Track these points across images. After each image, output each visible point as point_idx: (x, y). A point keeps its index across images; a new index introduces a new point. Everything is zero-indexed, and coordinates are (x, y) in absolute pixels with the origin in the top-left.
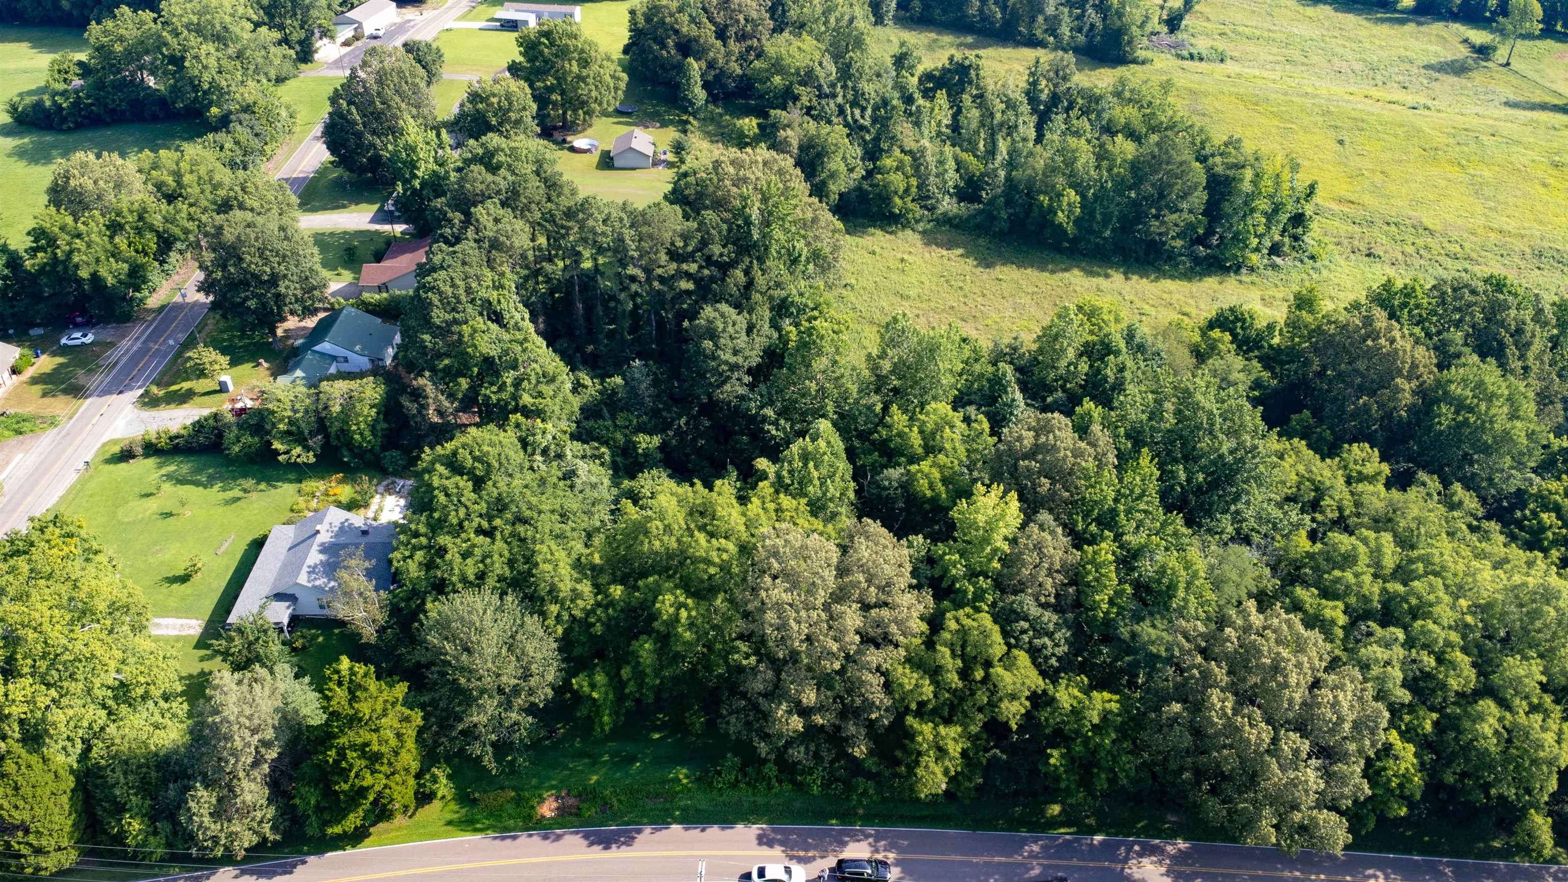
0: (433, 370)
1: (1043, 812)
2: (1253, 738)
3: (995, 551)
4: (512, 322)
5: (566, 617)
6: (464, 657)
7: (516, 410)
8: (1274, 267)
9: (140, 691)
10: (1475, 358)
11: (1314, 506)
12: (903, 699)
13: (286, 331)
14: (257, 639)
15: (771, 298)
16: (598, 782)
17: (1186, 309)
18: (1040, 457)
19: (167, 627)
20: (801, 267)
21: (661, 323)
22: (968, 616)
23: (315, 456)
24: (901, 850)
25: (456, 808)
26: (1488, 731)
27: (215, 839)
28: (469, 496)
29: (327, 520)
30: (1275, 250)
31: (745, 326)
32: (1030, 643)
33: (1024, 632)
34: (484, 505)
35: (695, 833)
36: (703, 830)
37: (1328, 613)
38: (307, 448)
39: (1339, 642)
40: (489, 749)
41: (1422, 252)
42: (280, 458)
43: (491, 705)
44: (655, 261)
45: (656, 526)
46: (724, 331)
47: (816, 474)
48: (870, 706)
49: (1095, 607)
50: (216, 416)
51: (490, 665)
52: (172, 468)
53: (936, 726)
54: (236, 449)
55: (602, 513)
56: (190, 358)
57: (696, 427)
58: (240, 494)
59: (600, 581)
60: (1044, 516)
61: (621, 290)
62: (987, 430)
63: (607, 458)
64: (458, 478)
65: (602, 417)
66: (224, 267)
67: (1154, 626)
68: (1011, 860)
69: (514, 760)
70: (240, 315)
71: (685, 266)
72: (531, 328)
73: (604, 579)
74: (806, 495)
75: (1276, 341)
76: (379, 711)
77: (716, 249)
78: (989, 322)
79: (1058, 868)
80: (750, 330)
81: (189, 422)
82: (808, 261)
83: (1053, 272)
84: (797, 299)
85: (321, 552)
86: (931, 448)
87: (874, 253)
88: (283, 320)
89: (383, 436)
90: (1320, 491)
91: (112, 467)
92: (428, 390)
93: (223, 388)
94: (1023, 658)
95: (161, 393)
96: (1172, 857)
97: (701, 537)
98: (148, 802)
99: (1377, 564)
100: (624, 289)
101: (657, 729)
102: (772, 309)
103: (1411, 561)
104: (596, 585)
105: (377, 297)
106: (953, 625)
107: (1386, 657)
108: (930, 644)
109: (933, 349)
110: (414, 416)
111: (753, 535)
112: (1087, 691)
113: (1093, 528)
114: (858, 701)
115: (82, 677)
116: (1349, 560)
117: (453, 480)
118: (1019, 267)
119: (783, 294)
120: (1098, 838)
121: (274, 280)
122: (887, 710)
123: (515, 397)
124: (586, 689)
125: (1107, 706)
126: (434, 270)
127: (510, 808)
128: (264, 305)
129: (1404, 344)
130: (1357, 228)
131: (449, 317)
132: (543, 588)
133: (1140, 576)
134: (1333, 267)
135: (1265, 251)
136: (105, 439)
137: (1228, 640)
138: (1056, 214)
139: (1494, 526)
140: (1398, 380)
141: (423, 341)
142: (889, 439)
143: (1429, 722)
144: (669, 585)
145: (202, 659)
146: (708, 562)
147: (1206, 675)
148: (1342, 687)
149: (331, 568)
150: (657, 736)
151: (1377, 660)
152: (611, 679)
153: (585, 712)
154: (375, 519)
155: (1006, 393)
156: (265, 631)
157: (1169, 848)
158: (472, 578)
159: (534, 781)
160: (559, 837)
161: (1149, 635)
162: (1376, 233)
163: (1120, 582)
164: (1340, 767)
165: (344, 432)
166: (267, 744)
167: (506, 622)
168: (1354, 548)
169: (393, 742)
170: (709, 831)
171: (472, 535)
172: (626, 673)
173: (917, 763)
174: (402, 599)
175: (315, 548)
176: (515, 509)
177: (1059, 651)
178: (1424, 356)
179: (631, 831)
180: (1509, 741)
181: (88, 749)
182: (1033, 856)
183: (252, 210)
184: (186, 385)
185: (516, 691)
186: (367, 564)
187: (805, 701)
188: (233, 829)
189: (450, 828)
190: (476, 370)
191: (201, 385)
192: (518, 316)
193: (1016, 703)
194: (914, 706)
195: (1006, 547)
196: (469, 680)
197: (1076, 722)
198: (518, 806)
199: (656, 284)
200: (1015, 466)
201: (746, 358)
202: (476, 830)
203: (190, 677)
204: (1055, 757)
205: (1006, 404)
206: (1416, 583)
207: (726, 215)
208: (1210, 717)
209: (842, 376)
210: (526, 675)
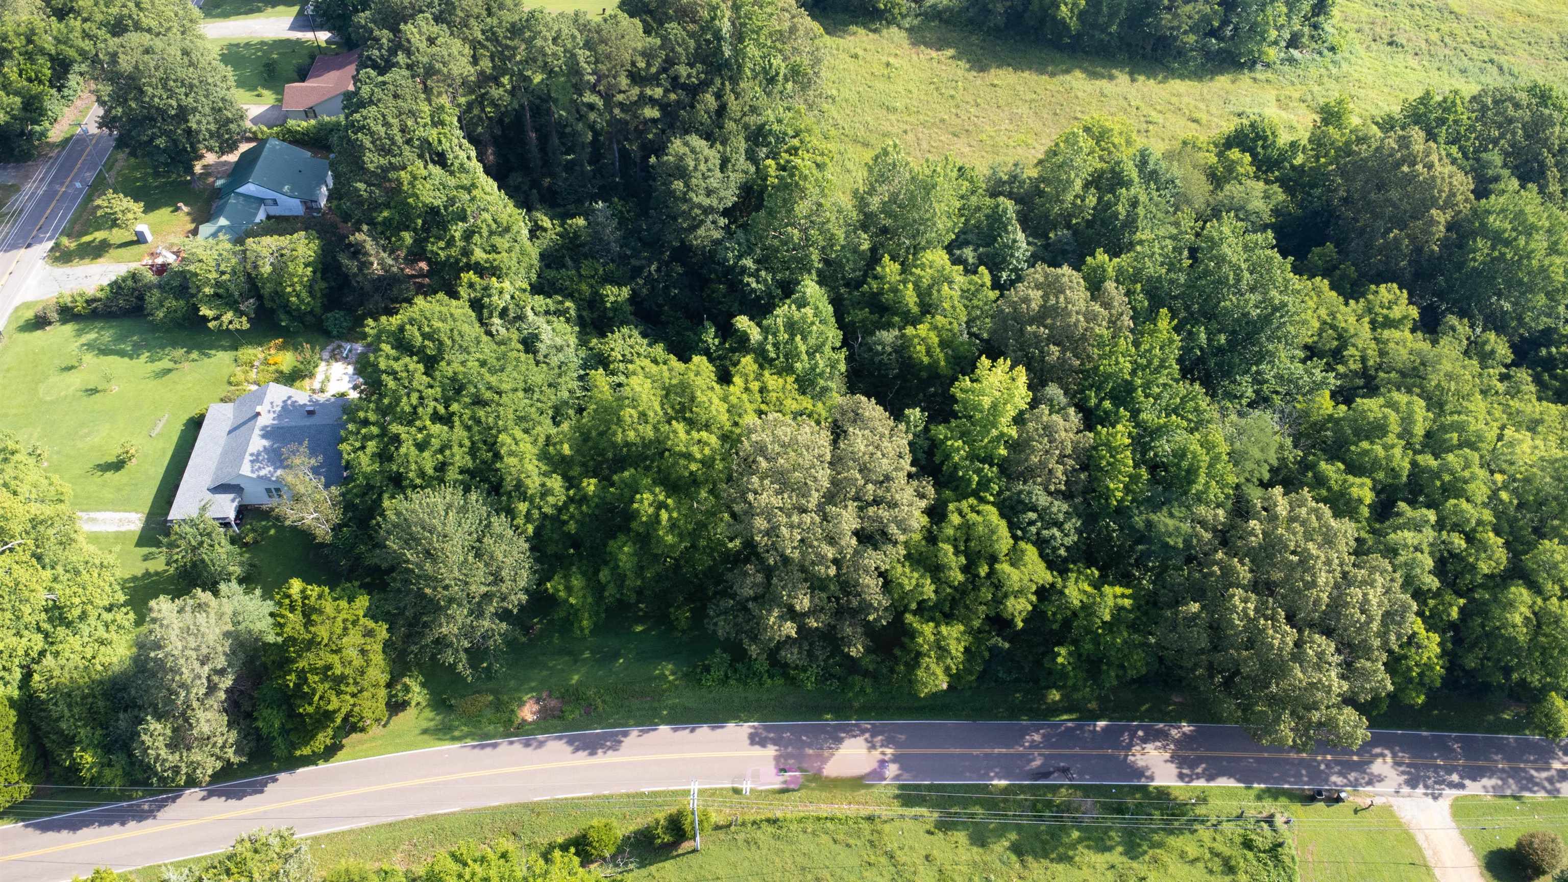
0: (372, 223)
1: (1044, 697)
2: (1276, 643)
3: (1002, 434)
4: (456, 165)
5: (536, 513)
6: (428, 566)
7: (468, 267)
8: (1292, 61)
9: (76, 612)
10: (1515, 183)
11: (1337, 355)
12: (903, 598)
13: (205, 167)
14: (201, 543)
15: (746, 127)
16: (580, 682)
17: (1197, 115)
18: (1049, 321)
19: (104, 521)
20: (779, 87)
21: (624, 154)
22: (973, 509)
23: (249, 320)
24: (898, 745)
25: (432, 715)
26: (1518, 619)
27: (176, 770)
28: (421, 379)
29: (267, 401)
30: (1294, 42)
31: (718, 162)
32: (1038, 534)
33: (1032, 523)
34: (439, 389)
35: (684, 734)
36: (693, 730)
37: (1355, 492)
38: (240, 313)
39: (1365, 523)
40: (463, 656)
41: (1447, 39)
42: (211, 325)
43: (460, 613)
44: (615, 85)
45: (629, 414)
46: (696, 168)
47: (803, 348)
48: (866, 607)
49: (1107, 494)
50: (134, 276)
51: (457, 574)
52: (92, 336)
53: (937, 625)
54: (161, 314)
55: (570, 382)
56: (99, 207)
57: (668, 275)
58: (171, 365)
59: (571, 473)
60: (1054, 390)
61: (578, 120)
62: (989, 284)
63: (573, 312)
64: (408, 359)
65: (564, 266)
66: (124, 102)
67: (1171, 515)
68: (1012, 751)
69: (490, 665)
70: (150, 154)
71: (649, 92)
72: (479, 168)
73: (576, 471)
74: (794, 372)
75: (1299, 160)
76: (339, 631)
77: (683, 70)
78: (984, 137)
79: (1061, 757)
80: (725, 163)
81: (105, 282)
82: (786, 80)
83: (1053, 75)
84: (775, 127)
85: (264, 437)
86: (927, 308)
87: (856, 56)
88: (201, 157)
89: (324, 295)
90: (1343, 340)
91: (27, 336)
92: (368, 247)
93: (140, 239)
94: (1031, 552)
95: (73, 245)
96: (1177, 742)
97: (680, 427)
98: (99, 732)
99: (1406, 434)
100: (581, 117)
101: (639, 621)
102: (747, 139)
103: (1444, 428)
104: (566, 478)
105: (304, 124)
106: (956, 519)
107: (1416, 542)
108: (931, 538)
109: (928, 188)
110: (355, 275)
111: (736, 424)
112: (1097, 586)
113: (1107, 404)
114: (855, 603)
115: (9, 606)
116: (1378, 430)
117: (401, 362)
118: (1015, 70)
119: (760, 120)
120: (1101, 724)
121: (183, 114)
122: (886, 609)
123: (466, 253)
124: (562, 594)
125: (1120, 601)
126: (362, 105)
127: (489, 713)
128: (175, 142)
129: (1443, 169)
130: (1379, 12)
131: (383, 161)
132: (509, 484)
133: (1156, 455)
134: (1353, 59)
135: (1283, 44)
136: (17, 302)
137: (1252, 533)
138: (1058, 7)
139: (1523, 375)
140: (1433, 212)
141: (357, 190)
142: (881, 292)
143: (1455, 609)
144: (646, 481)
145: (146, 558)
146: (689, 456)
147: (1227, 571)
148: (1372, 584)
149: (276, 457)
150: (639, 628)
151: (1406, 546)
152: (589, 580)
153: (562, 614)
154: (322, 391)
155: (1007, 232)
156: (209, 535)
157: (1174, 732)
158: (430, 472)
159: (512, 683)
160: (541, 744)
161: (1166, 525)
162: (1400, 18)
163: (1136, 466)
164: (1362, 663)
165: (279, 294)
166: (221, 672)
167: (471, 522)
168: (1385, 417)
169: (358, 662)
170: (698, 731)
171: (428, 423)
172: (604, 575)
173: (917, 665)
174: (356, 495)
175: (257, 432)
176: (473, 390)
177: (1068, 541)
178: (1463, 183)
179: (617, 734)
180: (1539, 626)
181: (27, 676)
182: (1034, 745)
183: (149, 30)
184: (100, 235)
185: (487, 597)
186: (313, 461)
187: (798, 608)
188: (193, 758)
189: (426, 737)
190: (420, 222)
191: (116, 236)
192: (463, 155)
193: (1022, 600)
194: (914, 606)
195: (1013, 432)
196: (435, 589)
197: (1085, 618)
198: (498, 710)
199: (617, 111)
200: (1022, 331)
201: (721, 199)
202: (454, 739)
203: (134, 579)
204: (1062, 654)
205: (1006, 246)
206: (1450, 457)
207: (691, 27)
208: (1232, 620)
209: (828, 221)
210: (498, 579)
